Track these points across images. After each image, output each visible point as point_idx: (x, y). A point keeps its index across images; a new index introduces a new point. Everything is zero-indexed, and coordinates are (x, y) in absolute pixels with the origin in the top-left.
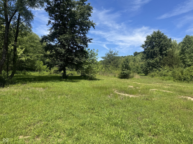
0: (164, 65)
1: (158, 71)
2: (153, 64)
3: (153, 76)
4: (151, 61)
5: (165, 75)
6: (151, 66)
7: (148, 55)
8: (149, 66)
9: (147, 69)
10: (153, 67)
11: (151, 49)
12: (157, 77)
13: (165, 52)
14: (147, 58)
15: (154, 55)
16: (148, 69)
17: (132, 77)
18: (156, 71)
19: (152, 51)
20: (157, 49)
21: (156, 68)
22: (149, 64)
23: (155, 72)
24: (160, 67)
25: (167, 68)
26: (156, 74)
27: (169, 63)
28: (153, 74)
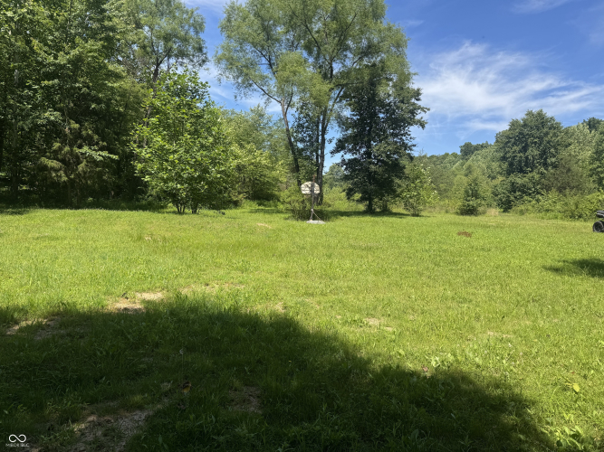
0: (548, 189)
1: (534, 202)
2: (524, 186)
3: (522, 213)
4: (519, 180)
5: (547, 211)
6: (519, 191)
7: (511, 164)
8: (515, 192)
9: (508, 197)
10: (524, 192)
11: (520, 152)
12: (532, 215)
13: (553, 160)
14: (509, 172)
15: (527, 165)
16: (512, 198)
17: (484, 213)
18: (530, 201)
19: (521, 157)
20: (533, 152)
21: (530, 194)
22: (514, 188)
23: (528, 203)
24: (538, 193)
25: (553, 195)
26: (530, 208)
27: (559, 185)
28: (523, 207)
